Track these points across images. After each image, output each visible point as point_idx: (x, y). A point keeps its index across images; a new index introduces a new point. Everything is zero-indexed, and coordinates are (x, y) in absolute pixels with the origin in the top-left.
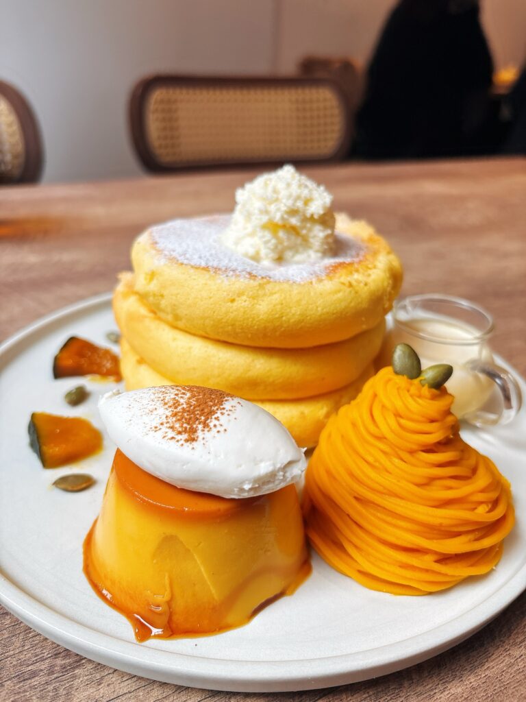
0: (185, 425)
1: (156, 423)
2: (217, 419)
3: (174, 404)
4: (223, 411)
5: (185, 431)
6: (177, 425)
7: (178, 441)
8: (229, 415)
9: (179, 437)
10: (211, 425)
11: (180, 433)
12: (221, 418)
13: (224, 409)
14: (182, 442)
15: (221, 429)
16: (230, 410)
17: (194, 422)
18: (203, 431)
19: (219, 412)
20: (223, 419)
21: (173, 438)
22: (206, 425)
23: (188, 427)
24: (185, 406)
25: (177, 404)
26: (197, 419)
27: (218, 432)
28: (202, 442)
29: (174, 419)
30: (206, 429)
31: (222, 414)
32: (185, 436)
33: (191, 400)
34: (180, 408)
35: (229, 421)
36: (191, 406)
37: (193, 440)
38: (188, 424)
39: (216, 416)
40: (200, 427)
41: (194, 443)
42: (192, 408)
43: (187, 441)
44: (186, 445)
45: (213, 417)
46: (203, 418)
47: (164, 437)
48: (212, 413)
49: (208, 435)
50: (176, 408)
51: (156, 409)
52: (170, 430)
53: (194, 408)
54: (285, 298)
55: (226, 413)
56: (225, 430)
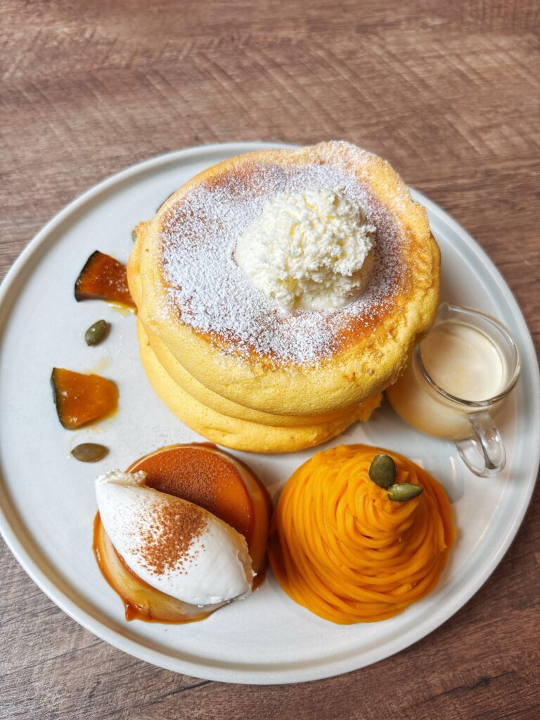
0: (155, 560)
1: (133, 546)
2: (181, 563)
3: (149, 538)
4: (186, 557)
5: (155, 564)
6: (149, 557)
7: (149, 570)
8: (191, 561)
9: (150, 567)
10: (176, 566)
11: (151, 564)
12: (184, 562)
13: (188, 555)
14: (152, 572)
15: (184, 572)
16: (193, 557)
17: (163, 561)
18: (169, 569)
19: (183, 557)
20: (186, 564)
21: (145, 566)
22: (171, 565)
23: (158, 562)
24: (157, 544)
25: (150, 539)
26: (165, 559)
27: (181, 573)
28: (168, 576)
29: (147, 552)
30: (171, 569)
31: (186, 560)
32: (154, 568)
33: (162, 539)
34: (152, 544)
35: (191, 566)
36: (162, 545)
37: (161, 573)
38: (158, 560)
39: (180, 560)
40: (167, 565)
41: (161, 575)
42: (162, 547)
43: (155, 572)
44: (155, 575)
45: (178, 561)
46: (170, 559)
47: (139, 562)
48: (177, 557)
49: (172, 573)
50: (149, 542)
51: (134, 534)
52: (143, 559)
53: (164, 548)
54: (279, 394)
55: (189, 559)
56: (186, 573)
